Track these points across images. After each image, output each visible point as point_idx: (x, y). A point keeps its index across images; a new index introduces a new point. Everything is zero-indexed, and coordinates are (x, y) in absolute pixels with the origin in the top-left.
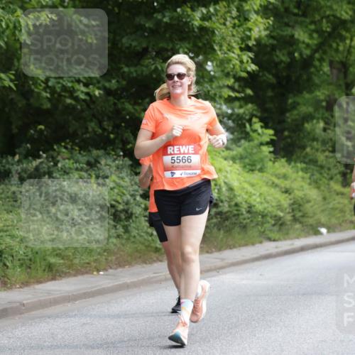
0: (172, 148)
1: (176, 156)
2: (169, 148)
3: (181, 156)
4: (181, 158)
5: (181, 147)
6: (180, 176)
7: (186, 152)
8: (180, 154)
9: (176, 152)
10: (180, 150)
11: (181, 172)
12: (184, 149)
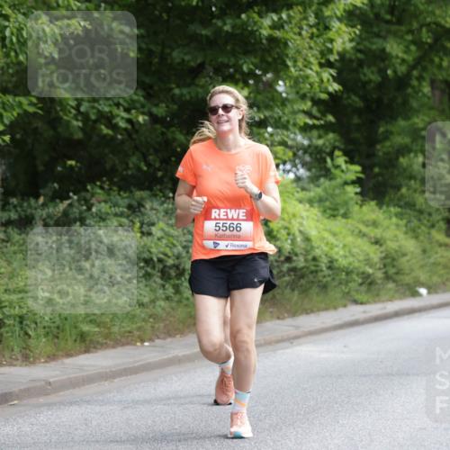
2: (214, 211)
3: (229, 222)
4: (227, 225)
8: (228, 219)
9: (222, 217)
12: (232, 213)
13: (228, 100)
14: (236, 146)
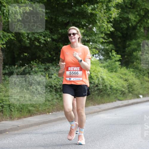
0: (70, 68)
2: (69, 68)
5: (74, 68)
7: (76, 70)
10: (73, 69)
12: (75, 69)
13: (75, 31)
14: (77, 47)
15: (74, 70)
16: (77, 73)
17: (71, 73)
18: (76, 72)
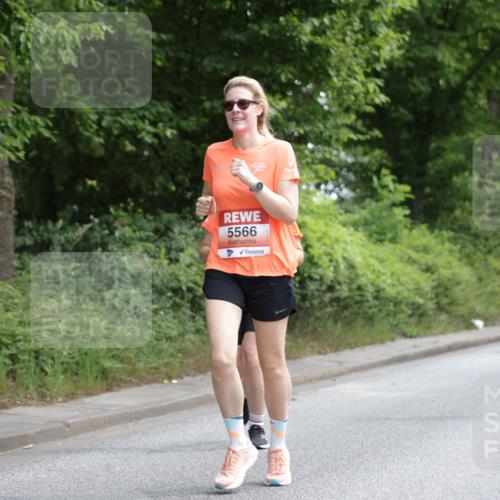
1: (234, 227)
6: (240, 256)
11: (240, 249)
15: (243, 220)
16: (253, 232)
17: (233, 230)
18: (249, 226)
